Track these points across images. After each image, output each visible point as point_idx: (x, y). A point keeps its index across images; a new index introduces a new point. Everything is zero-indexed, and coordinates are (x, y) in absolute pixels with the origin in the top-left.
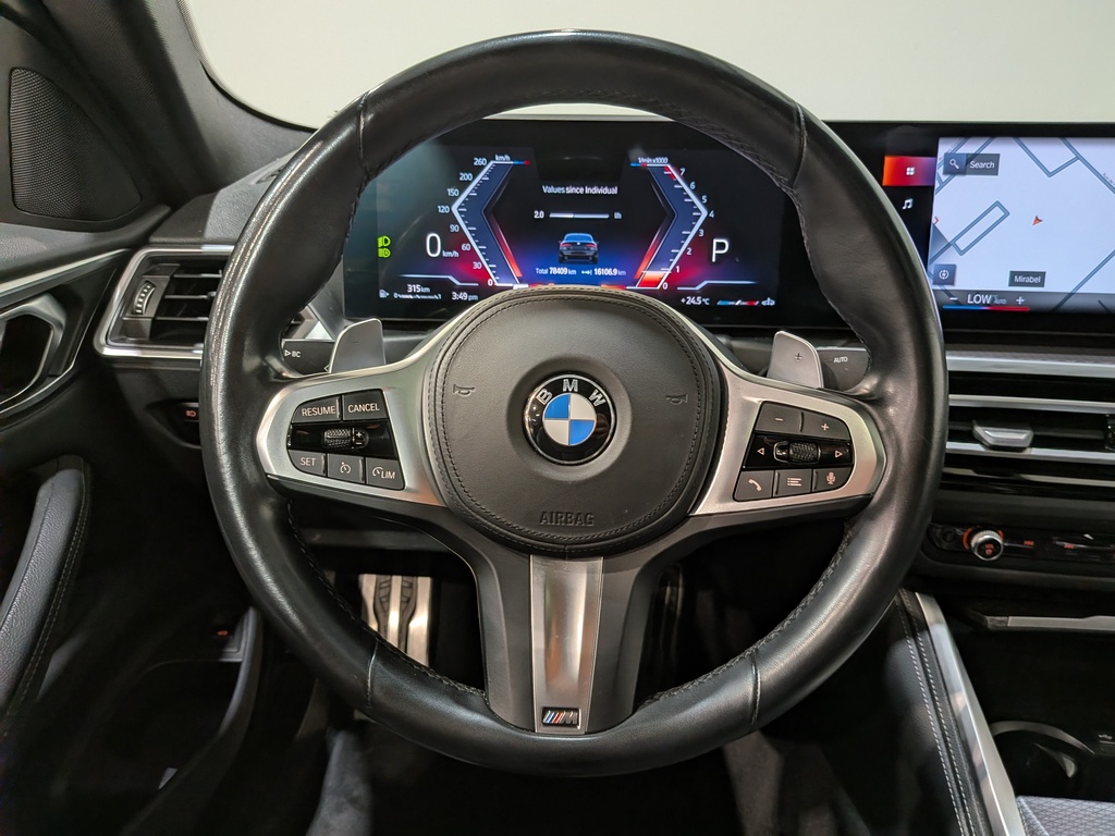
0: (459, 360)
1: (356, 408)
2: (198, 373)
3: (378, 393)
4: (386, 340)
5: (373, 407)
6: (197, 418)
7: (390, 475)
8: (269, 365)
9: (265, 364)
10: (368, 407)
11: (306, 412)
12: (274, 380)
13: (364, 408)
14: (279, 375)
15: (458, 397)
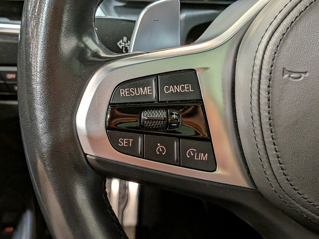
0: (289, 41)
1: (171, 90)
2: (16, 45)
3: (191, 72)
4: (184, 15)
5: (188, 88)
6: (16, 79)
7: (204, 157)
8: (86, 47)
9: (83, 45)
10: (183, 88)
11: (124, 92)
12: (92, 58)
13: (179, 89)
14: (96, 54)
15: (287, 81)
